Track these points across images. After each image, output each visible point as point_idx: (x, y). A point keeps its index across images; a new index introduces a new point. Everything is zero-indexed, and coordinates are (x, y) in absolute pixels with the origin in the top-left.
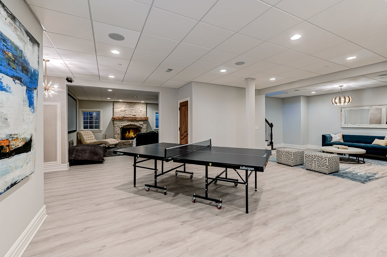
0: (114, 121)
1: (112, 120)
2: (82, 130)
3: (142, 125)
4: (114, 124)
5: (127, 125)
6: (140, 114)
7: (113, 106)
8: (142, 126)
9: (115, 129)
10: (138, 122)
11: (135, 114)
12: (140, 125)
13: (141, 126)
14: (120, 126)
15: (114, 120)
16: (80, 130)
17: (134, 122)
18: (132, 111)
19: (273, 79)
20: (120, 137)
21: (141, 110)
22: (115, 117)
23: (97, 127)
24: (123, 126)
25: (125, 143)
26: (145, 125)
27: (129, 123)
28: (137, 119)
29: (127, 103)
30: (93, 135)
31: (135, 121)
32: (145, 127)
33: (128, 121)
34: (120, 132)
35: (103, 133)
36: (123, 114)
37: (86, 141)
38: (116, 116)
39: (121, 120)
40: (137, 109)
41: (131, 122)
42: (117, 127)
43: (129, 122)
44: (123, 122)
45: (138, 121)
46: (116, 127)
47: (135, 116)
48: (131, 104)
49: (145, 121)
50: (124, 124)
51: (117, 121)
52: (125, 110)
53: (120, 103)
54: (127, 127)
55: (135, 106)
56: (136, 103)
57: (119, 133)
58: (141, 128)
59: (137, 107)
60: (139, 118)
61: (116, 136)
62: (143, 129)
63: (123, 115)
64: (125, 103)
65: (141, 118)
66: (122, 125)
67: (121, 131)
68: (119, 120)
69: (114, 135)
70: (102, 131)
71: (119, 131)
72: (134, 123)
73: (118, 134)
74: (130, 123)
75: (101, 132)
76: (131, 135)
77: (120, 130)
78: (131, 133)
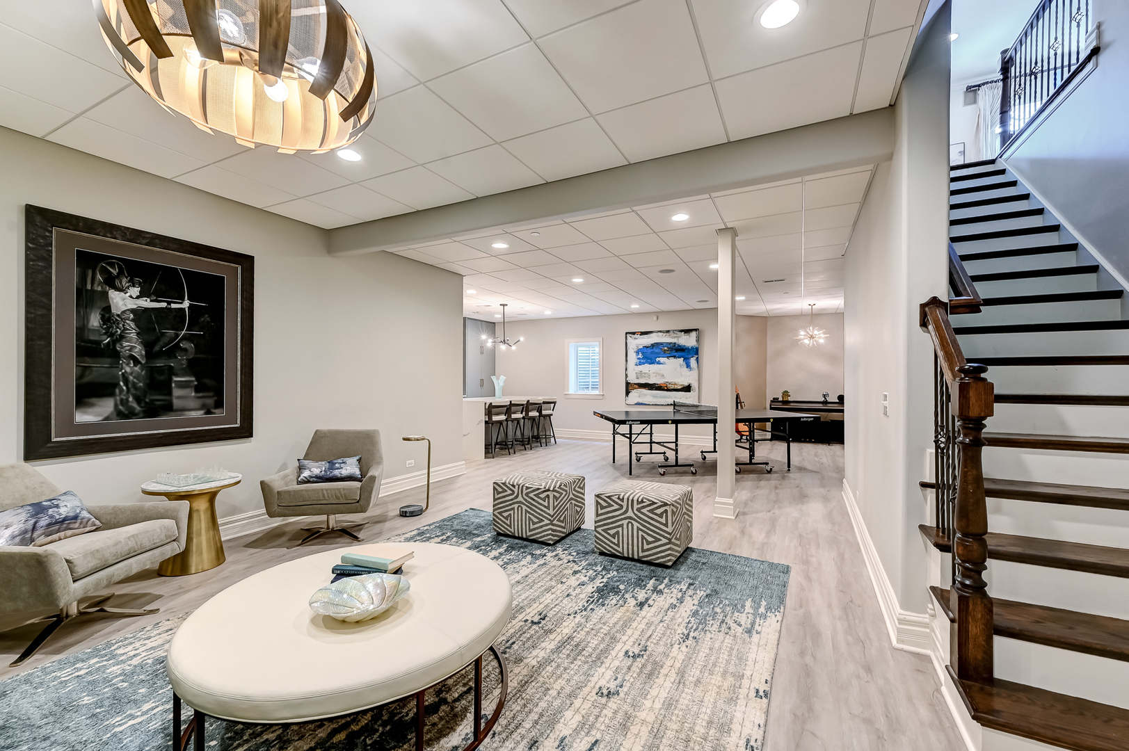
19: (681, 217)
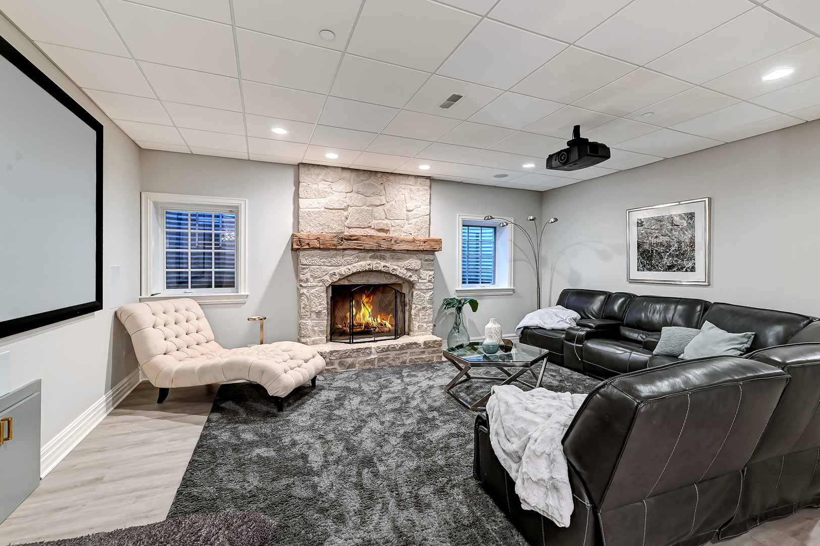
0: (302, 253)
1: (292, 249)
2: (154, 298)
3: (416, 271)
4: (298, 268)
5: (354, 274)
6: (407, 226)
7: (297, 184)
8: (414, 278)
9: (305, 291)
10: (398, 259)
11: (387, 224)
12: (410, 274)
13: (410, 276)
14: (327, 278)
15: (298, 246)
16: (144, 296)
17: (383, 258)
18: (375, 209)
20: (325, 329)
21: (411, 206)
22: (303, 234)
23: (226, 281)
24: (338, 277)
25: (350, 360)
26: (426, 274)
27: (363, 263)
28: (396, 247)
29: (353, 175)
30: (204, 323)
31: (388, 255)
32: (429, 281)
33: (361, 254)
34: (325, 302)
35: (250, 309)
36: (337, 222)
37: (159, 359)
38: (309, 230)
39: (329, 249)
40: (393, 202)
41: (372, 258)
42: (311, 280)
43: (364, 259)
44: (340, 260)
45: (400, 255)
46: (307, 280)
47: (387, 231)
48: (373, 180)
49: (427, 257)
50: (344, 270)
51: (313, 252)
52: (345, 205)
53: (323, 172)
54: (355, 281)
55: (388, 189)
56: (391, 178)
57: (319, 308)
58: (412, 285)
59: (396, 193)
60: (402, 241)
61: (309, 322)
62: (421, 290)
63: (336, 228)
64: (346, 174)
65: (414, 241)
66: (334, 274)
67: (329, 301)
68: (323, 249)
69: (301, 317)
70: (248, 301)
71: (320, 301)
72: (383, 264)
73: (318, 314)
74: (368, 262)
75: (241, 302)
76: (364, 316)
77: (324, 295)
78: (363, 309)
